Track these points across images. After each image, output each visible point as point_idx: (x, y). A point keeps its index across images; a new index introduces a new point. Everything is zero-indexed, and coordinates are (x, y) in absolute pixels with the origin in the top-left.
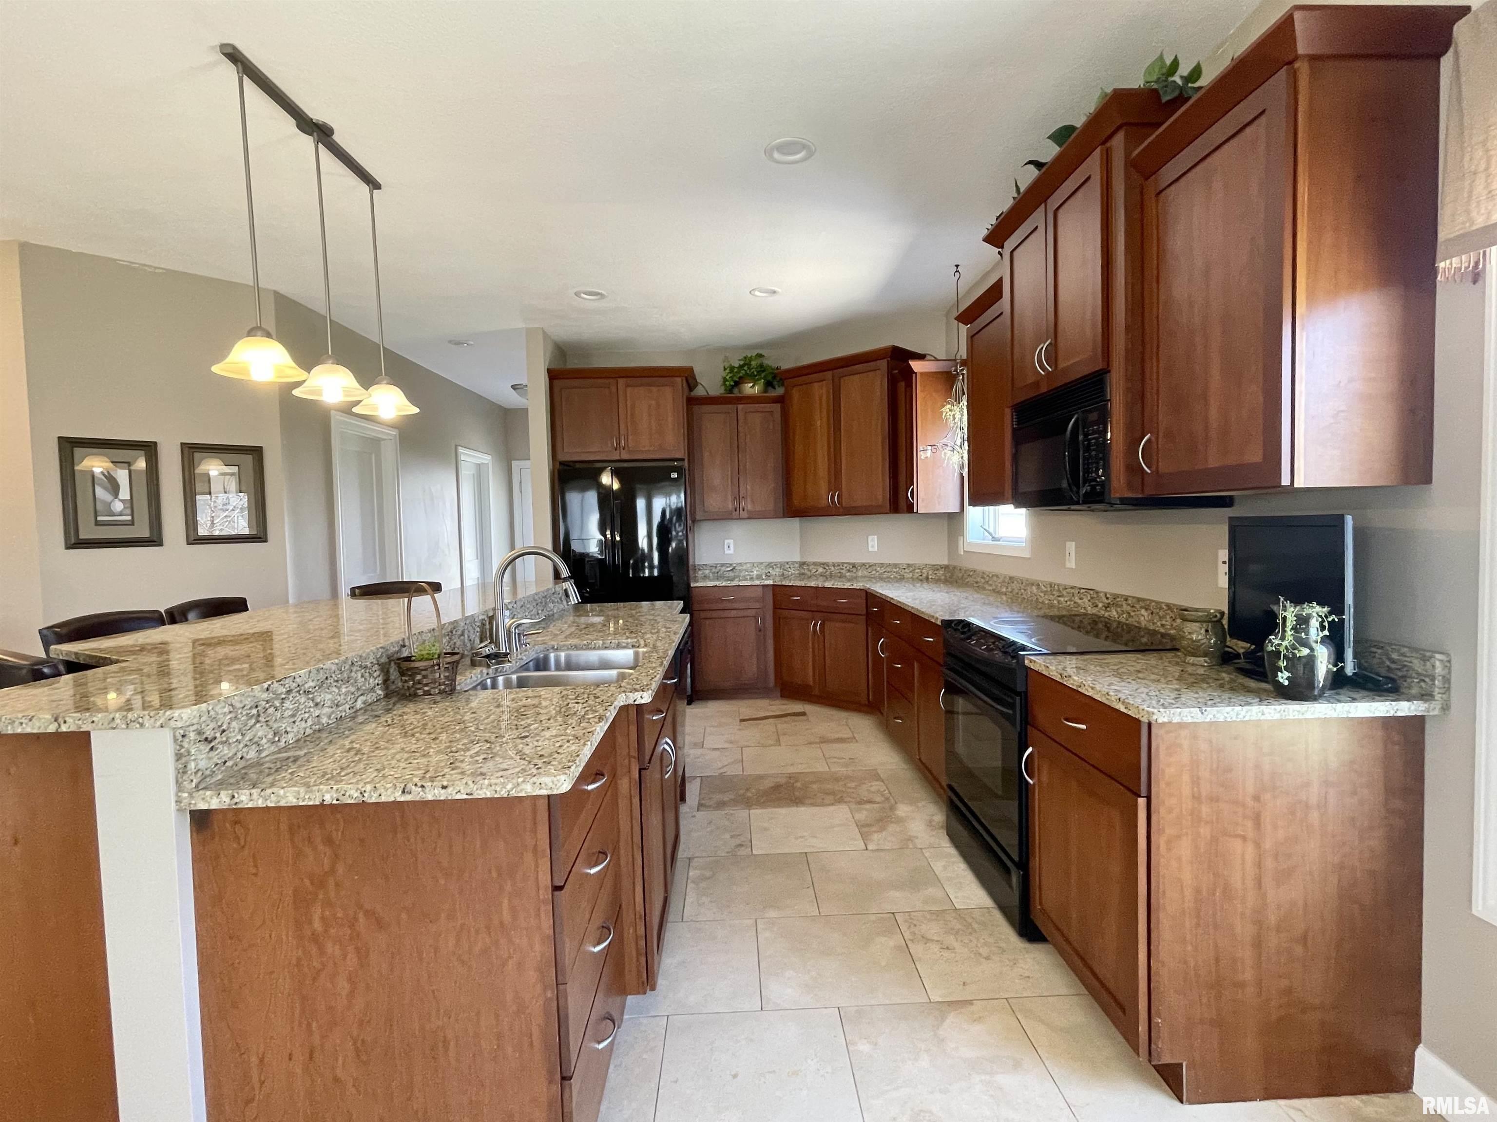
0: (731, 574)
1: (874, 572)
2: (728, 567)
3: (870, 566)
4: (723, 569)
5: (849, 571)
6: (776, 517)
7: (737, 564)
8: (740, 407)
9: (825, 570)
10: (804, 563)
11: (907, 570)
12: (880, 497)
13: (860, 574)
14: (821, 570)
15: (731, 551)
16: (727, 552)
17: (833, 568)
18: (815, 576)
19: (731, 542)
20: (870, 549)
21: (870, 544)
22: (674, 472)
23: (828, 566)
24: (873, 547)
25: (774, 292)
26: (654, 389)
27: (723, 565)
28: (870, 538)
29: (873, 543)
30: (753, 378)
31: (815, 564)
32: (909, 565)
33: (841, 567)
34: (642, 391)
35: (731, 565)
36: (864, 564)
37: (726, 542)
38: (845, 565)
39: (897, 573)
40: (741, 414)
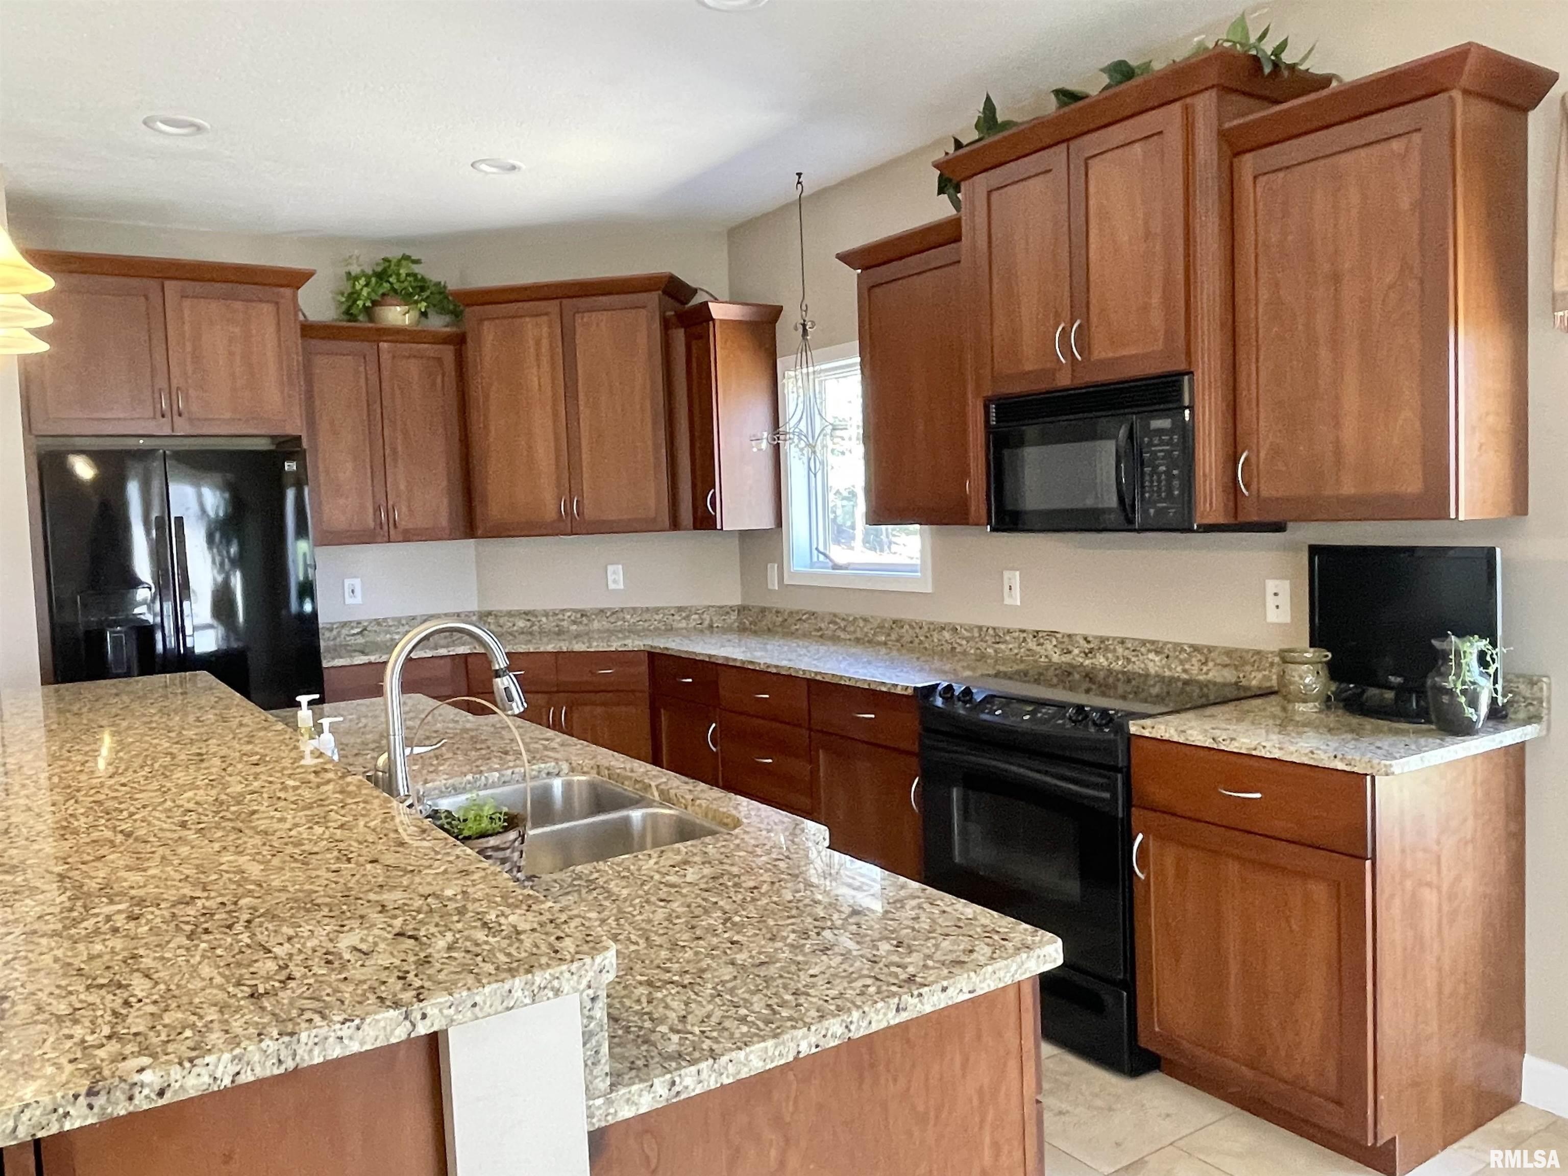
0: (360, 640)
1: (620, 623)
2: (352, 628)
3: (613, 613)
4: (344, 631)
5: (574, 622)
6: (452, 537)
7: (371, 622)
8: (384, 346)
9: (529, 624)
10: (489, 614)
11: (677, 617)
12: (652, 503)
13: (596, 625)
14: (521, 624)
15: (358, 599)
16: (349, 600)
17: (544, 619)
18: (511, 634)
19: (357, 583)
20: (612, 586)
21: (610, 578)
22: (290, 459)
23: (536, 616)
24: (615, 581)
25: (513, 168)
26: (238, 305)
27: (344, 624)
28: (610, 568)
29: (616, 577)
31: (510, 614)
32: (680, 609)
33: (560, 616)
34: (215, 307)
35: (359, 623)
36: (602, 611)
37: (347, 582)
38: (568, 614)
39: (660, 621)
40: (385, 357)
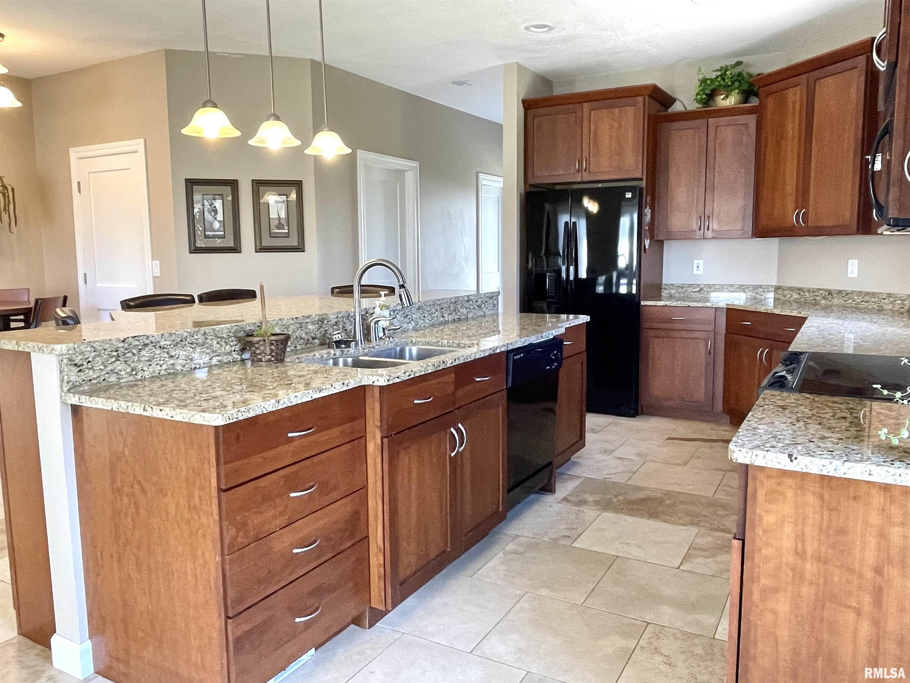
0: (698, 295)
1: (850, 301)
2: (695, 288)
4: (690, 289)
5: (824, 298)
6: (743, 237)
7: (705, 285)
8: (711, 120)
9: (799, 296)
11: (886, 301)
12: (847, 215)
13: (835, 301)
14: (795, 296)
15: (701, 272)
16: (695, 272)
17: (807, 294)
18: (789, 302)
19: (701, 262)
20: (850, 275)
21: (850, 269)
22: (629, 191)
23: (803, 292)
24: (852, 272)
27: (690, 285)
28: (850, 262)
29: (853, 268)
30: (728, 90)
31: (791, 289)
32: (890, 295)
33: (816, 293)
34: (604, 112)
35: (698, 285)
36: (840, 292)
37: (696, 262)
38: (821, 292)
39: (875, 303)
40: (712, 129)
